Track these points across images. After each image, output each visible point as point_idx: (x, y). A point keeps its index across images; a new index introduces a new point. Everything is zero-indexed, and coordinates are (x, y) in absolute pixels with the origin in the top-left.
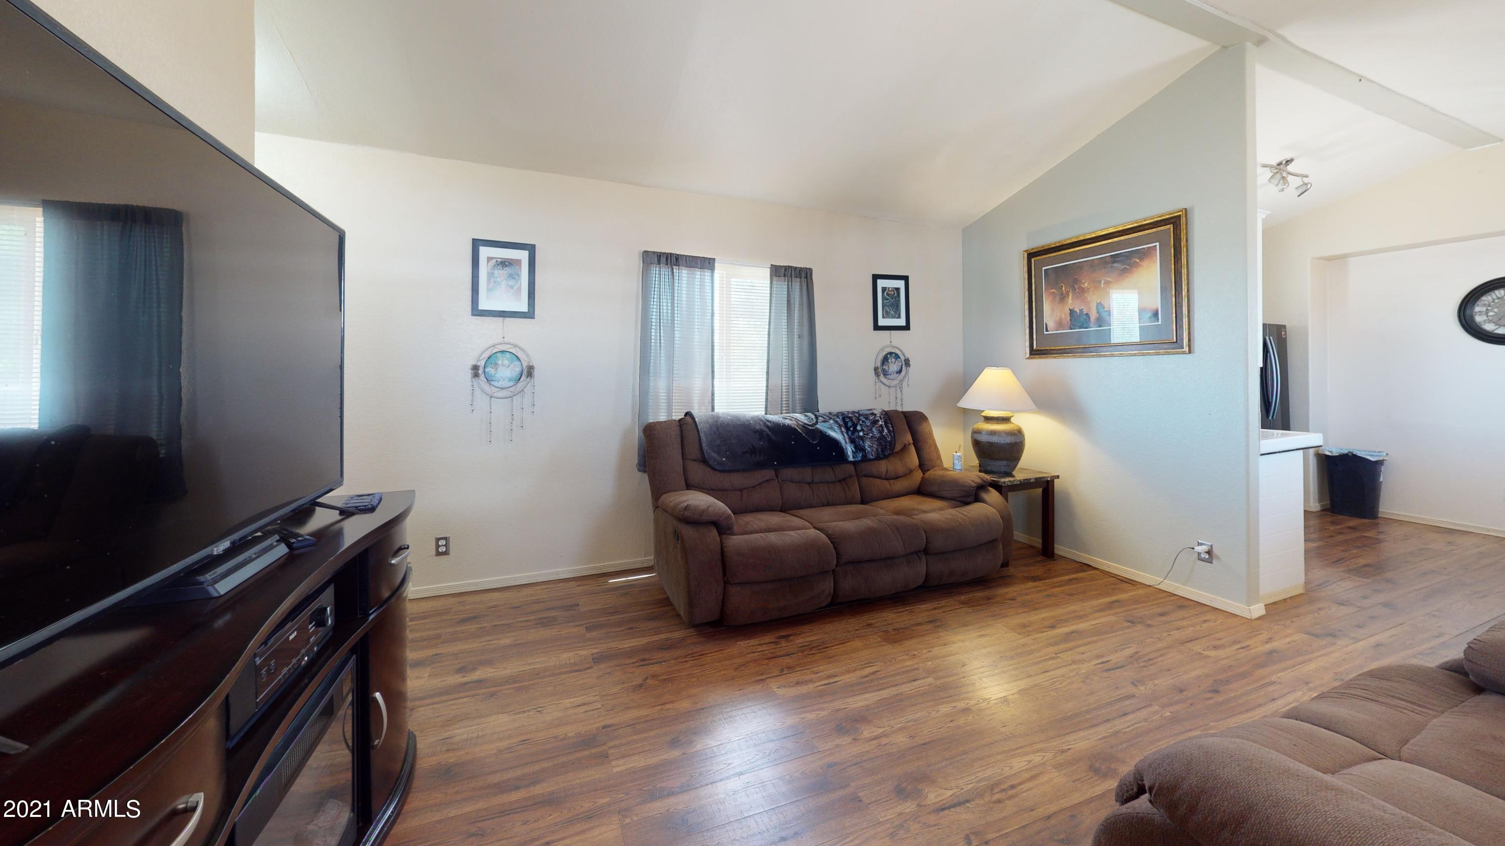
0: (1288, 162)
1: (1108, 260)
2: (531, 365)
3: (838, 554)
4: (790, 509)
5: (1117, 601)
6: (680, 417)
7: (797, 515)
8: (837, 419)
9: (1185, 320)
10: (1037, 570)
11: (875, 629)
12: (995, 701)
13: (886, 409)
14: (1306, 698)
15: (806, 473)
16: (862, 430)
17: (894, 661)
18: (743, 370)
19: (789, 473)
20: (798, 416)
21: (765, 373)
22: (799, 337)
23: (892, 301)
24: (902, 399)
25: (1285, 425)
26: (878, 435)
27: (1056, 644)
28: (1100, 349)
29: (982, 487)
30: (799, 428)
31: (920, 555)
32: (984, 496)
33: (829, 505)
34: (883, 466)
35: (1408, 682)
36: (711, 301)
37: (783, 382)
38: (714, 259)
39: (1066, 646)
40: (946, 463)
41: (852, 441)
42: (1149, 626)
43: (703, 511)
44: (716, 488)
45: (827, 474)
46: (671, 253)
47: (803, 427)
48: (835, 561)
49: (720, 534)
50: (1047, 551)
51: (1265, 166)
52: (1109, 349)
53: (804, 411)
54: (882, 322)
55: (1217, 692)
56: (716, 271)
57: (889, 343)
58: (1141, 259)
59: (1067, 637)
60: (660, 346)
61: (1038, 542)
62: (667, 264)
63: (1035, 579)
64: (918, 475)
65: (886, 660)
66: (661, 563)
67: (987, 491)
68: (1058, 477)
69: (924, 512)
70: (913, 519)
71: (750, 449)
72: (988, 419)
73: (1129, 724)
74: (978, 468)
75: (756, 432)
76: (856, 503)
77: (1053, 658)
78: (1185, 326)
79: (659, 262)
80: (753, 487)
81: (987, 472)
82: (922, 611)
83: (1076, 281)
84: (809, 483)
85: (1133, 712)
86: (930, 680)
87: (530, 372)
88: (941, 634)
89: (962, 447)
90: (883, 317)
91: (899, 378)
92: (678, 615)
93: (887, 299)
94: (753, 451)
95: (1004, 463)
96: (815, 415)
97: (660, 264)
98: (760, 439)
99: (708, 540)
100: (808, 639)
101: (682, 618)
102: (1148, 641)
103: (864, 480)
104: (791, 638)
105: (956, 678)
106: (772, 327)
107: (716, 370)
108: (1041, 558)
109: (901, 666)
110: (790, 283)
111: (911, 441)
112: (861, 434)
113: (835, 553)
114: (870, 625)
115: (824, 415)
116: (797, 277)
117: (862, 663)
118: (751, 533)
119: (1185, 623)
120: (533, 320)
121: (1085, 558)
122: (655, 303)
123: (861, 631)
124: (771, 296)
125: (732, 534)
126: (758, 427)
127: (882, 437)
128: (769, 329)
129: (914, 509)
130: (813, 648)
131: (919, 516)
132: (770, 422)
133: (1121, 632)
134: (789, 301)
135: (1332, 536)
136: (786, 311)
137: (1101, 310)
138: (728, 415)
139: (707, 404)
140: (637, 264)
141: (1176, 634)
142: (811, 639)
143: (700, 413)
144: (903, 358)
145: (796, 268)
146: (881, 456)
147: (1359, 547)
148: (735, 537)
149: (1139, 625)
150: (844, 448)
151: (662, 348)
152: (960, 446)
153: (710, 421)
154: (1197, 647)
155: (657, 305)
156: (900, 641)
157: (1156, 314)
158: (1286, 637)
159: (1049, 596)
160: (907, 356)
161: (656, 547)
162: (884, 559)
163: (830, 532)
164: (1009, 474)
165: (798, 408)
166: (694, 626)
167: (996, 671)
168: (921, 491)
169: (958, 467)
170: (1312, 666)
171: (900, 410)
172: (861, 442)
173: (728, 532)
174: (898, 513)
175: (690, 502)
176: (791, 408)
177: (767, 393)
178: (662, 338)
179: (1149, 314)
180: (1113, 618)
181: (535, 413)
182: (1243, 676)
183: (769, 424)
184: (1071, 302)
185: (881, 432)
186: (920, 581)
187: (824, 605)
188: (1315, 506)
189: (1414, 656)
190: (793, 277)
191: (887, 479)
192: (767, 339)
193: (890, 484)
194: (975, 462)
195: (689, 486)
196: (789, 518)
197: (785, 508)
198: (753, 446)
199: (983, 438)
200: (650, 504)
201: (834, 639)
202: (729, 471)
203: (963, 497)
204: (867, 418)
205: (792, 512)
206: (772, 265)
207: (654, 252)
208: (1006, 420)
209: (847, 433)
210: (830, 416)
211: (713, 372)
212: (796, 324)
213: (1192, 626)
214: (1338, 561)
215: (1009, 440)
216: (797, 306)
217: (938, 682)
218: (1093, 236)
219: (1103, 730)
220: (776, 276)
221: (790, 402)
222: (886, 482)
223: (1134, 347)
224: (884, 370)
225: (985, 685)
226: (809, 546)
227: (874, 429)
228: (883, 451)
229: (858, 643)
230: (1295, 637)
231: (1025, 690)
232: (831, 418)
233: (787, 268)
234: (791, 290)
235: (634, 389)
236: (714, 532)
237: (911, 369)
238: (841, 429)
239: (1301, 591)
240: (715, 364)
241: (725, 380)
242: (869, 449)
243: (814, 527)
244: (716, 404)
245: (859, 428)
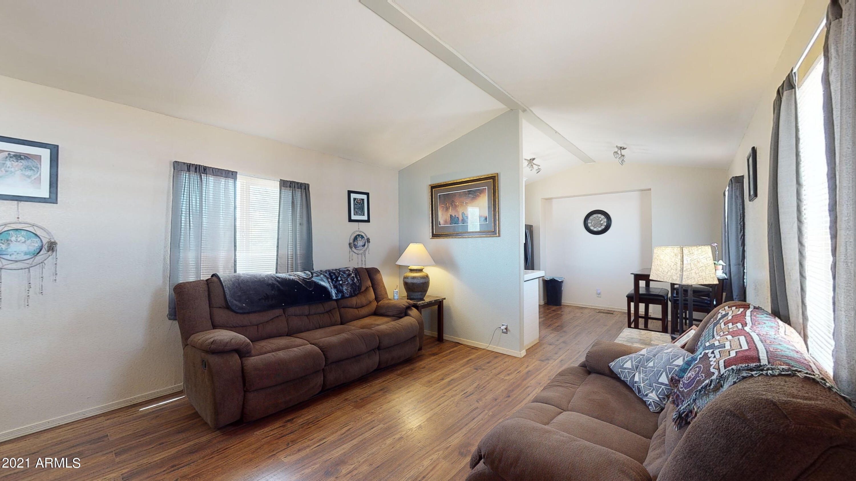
0: (534, 159)
1: (467, 193)
2: (52, 241)
3: (326, 358)
4: (294, 334)
5: (471, 359)
6: (207, 278)
7: (299, 337)
8: (326, 274)
9: (497, 222)
10: (435, 350)
11: (349, 402)
12: (415, 429)
13: (356, 267)
14: (540, 391)
15: (305, 309)
16: (341, 280)
17: (360, 419)
18: (259, 245)
19: (292, 310)
20: (299, 273)
21: (276, 247)
22: (300, 225)
23: (360, 206)
24: (365, 261)
25: (533, 269)
26: (351, 283)
27: (444, 388)
28: (463, 234)
29: (409, 308)
30: (300, 281)
31: (376, 351)
32: (410, 312)
33: (320, 328)
34: (354, 301)
35: (570, 375)
36: (233, 199)
37: (289, 252)
38: (237, 172)
39: (448, 388)
40: (390, 296)
41: (335, 287)
42: (483, 369)
43: (227, 343)
44: (237, 326)
45: (320, 308)
46: (199, 165)
47: (303, 280)
48: (324, 363)
49: (241, 357)
50: (440, 339)
51: (526, 160)
52: (467, 234)
53: (304, 270)
54: (353, 217)
55: (509, 396)
56: (238, 180)
57: (358, 230)
58: (480, 193)
59: (449, 383)
60: (190, 229)
61: (435, 334)
62: (196, 172)
63: (434, 354)
64: (375, 304)
65: (355, 420)
66: (190, 386)
67: (411, 309)
68: (445, 299)
69: (378, 325)
70: (372, 330)
71: (265, 297)
72: (412, 270)
73: (475, 423)
74: (407, 297)
75: (269, 285)
76: (338, 325)
77: (443, 397)
78: (497, 225)
79: (189, 170)
80: (267, 322)
81: (411, 299)
82: (377, 384)
83: (453, 201)
84: (307, 316)
85: (477, 417)
86: (381, 426)
87: (52, 247)
88: (387, 396)
89: (398, 286)
90: (354, 215)
91: (364, 249)
92: (206, 423)
93: (357, 205)
94: (267, 297)
95: (420, 293)
96: (311, 272)
97: (189, 171)
98: (272, 290)
99: (231, 363)
100: (306, 418)
101: (208, 425)
102: (483, 377)
103: (342, 310)
104: (294, 420)
105: (395, 420)
106: (281, 218)
107: (237, 245)
108: (437, 343)
109: (365, 421)
110: (294, 192)
111: (371, 285)
112: (341, 282)
113: (324, 358)
114: (346, 400)
115: (317, 272)
116: (298, 188)
117: (341, 426)
118: (266, 353)
119: (497, 365)
120: (55, 205)
121: (456, 339)
122: (185, 198)
123: (341, 405)
124: (280, 199)
125: (251, 356)
126: (270, 282)
127: (354, 284)
128: (279, 219)
129: (372, 324)
130: (309, 423)
131: (375, 328)
132: (279, 278)
133: (472, 375)
134: (293, 202)
135: (547, 315)
136: (291, 209)
137: (464, 216)
138: (248, 275)
139: (231, 268)
140: (169, 170)
141: (494, 371)
142: (308, 417)
143: (224, 274)
144: (366, 238)
145: (298, 183)
146: (353, 295)
147: (556, 319)
148: (253, 358)
149: (479, 370)
150: (330, 291)
151: (191, 230)
152: (397, 286)
153: (233, 280)
154: (501, 376)
155: (186, 200)
156: (364, 405)
157: (486, 219)
158: (533, 364)
159: (441, 362)
160: (368, 237)
161: (185, 375)
162: (355, 357)
163: (321, 345)
164: (422, 299)
165: (299, 268)
166: (219, 429)
167: (416, 411)
168: (376, 313)
169: (396, 298)
170: (541, 375)
171: (364, 267)
172: (341, 287)
173: (247, 355)
174: (363, 327)
175: (216, 338)
176: (294, 268)
177: (277, 260)
178: (191, 222)
179: (483, 219)
180: (469, 369)
181: (57, 281)
182: (518, 386)
183: (279, 279)
184: (451, 212)
185: (353, 280)
186: (376, 367)
187: (317, 393)
188: (542, 303)
189: (572, 363)
190: (296, 188)
191: (357, 308)
192: (277, 225)
193: (358, 311)
194: (405, 294)
195: (215, 326)
196: (293, 340)
197: (289, 334)
198: (266, 294)
199: (409, 281)
200: (181, 343)
201: (323, 414)
202: (249, 313)
203: (398, 314)
204: (344, 273)
205: (295, 335)
206: (281, 180)
207: (184, 163)
208: (421, 270)
209: (332, 283)
210: (321, 272)
211: (235, 246)
212: (298, 217)
213: (500, 366)
214: (549, 326)
215: (422, 281)
216: (299, 205)
217: (385, 426)
218: (460, 181)
219: (464, 430)
220: (284, 187)
221: (294, 265)
222: (356, 310)
223: (477, 234)
224: (355, 245)
225: (410, 421)
226: (308, 355)
227: (349, 279)
228: (354, 291)
229: (339, 413)
230: (536, 363)
231: (430, 418)
232: (321, 274)
233: (291, 182)
234: (294, 196)
235: (165, 259)
236: (237, 356)
237: (370, 244)
238: (328, 280)
239: (538, 341)
240: (237, 241)
241: (245, 251)
242: (346, 291)
243: (310, 343)
244: (237, 268)
245: (339, 279)
